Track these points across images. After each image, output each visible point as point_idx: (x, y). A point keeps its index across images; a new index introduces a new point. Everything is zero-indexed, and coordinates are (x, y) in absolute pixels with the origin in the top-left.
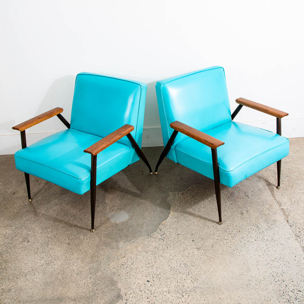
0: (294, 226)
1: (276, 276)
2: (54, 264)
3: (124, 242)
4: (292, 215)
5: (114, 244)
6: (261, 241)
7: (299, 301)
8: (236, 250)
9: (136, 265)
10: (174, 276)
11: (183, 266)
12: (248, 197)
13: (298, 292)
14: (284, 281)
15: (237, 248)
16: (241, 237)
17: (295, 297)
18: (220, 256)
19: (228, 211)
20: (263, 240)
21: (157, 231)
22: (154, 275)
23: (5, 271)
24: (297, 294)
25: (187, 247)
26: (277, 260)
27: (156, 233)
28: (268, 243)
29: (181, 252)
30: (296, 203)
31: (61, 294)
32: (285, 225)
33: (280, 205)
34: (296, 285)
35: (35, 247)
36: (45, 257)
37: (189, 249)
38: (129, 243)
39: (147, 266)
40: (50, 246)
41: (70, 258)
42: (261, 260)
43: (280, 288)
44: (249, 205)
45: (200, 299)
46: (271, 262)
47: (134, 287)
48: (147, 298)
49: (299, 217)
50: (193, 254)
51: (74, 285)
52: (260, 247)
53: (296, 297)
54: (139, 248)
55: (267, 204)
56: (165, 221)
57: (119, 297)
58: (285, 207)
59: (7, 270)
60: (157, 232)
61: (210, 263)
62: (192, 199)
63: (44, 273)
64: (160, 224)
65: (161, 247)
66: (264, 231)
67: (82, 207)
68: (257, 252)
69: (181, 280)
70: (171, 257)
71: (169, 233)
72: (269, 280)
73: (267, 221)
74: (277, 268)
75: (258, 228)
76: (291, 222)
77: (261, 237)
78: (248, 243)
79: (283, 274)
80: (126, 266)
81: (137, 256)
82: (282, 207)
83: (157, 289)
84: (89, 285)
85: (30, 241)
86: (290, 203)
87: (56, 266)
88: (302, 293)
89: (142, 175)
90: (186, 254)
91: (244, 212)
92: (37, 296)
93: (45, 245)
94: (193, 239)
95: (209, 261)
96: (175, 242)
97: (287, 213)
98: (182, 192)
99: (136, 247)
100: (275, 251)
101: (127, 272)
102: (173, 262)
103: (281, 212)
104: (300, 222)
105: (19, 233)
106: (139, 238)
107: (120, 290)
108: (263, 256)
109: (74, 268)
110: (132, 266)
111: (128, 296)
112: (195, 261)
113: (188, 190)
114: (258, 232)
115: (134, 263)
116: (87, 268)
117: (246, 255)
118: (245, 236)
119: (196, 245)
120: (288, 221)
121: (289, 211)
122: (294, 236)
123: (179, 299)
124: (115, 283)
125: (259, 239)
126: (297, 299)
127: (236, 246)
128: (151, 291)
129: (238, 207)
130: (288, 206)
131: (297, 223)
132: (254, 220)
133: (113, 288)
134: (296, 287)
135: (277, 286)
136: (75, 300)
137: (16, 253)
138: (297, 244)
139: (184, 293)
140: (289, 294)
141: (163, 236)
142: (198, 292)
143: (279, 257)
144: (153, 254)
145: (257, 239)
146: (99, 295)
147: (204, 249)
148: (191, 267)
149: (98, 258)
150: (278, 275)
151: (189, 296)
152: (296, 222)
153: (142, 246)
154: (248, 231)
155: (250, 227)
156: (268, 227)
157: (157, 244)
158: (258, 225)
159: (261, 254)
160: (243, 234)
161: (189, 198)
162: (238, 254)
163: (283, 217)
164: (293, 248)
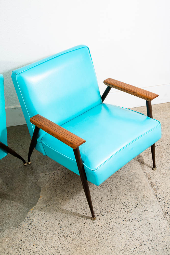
0: (163, 201)
4: (160, 188)
6: (129, 221)
8: (103, 235)
15: (105, 232)
16: (109, 218)
18: (87, 243)
20: (131, 220)
21: (25, 220)
25: (54, 236)
26: (145, 243)
27: (23, 222)
28: (136, 223)
29: (47, 243)
30: (166, 175)
32: (154, 201)
33: (149, 179)
37: (57, 237)
42: (129, 244)
44: (118, 180)
46: (138, 246)
50: (60, 244)
52: (128, 228)
54: (5, 244)
55: (136, 178)
56: (34, 207)
58: (153, 181)
62: (63, 179)
64: (28, 212)
65: (27, 239)
66: (132, 209)
68: (124, 235)
70: (37, 250)
71: (36, 220)
73: (135, 198)
74: (145, 252)
75: (126, 206)
76: (159, 196)
77: (129, 216)
78: (115, 225)
82: (151, 181)
86: (159, 175)
90: (53, 244)
91: (114, 189)
94: (60, 226)
95: (75, 250)
96: (42, 232)
97: (156, 187)
98: (53, 172)
100: (143, 232)
103: (149, 186)
106: (5, 231)
108: (130, 240)
113: (59, 169)
114: (127, 211)
117: (114, 240)
118: (113, 216)
119: (64, 233)
120: (156, 196)
121: (157, 185)
122: (162, 213)
125: (127, 219)
127: (104, 229)
129: (108, 184)
130: (157, 178)
131: (166, 197)
132: (123, 198)
138: (166, 222)
141: (30, 225)
143: (147, 238)
144: (19, 249)
145: (125, 220)
147: (71, 236)
152: (165, 197)
153: (7, 240)
154: (116, 210)
155: (118, 207)
156: (136, 204)
157: (23, 236)
158: (126, 202)
159: (128, 237)
160: (111, 214)
161: (59, 179)
162: (105, 238)
163: (152, 191)
164: (162, 227)
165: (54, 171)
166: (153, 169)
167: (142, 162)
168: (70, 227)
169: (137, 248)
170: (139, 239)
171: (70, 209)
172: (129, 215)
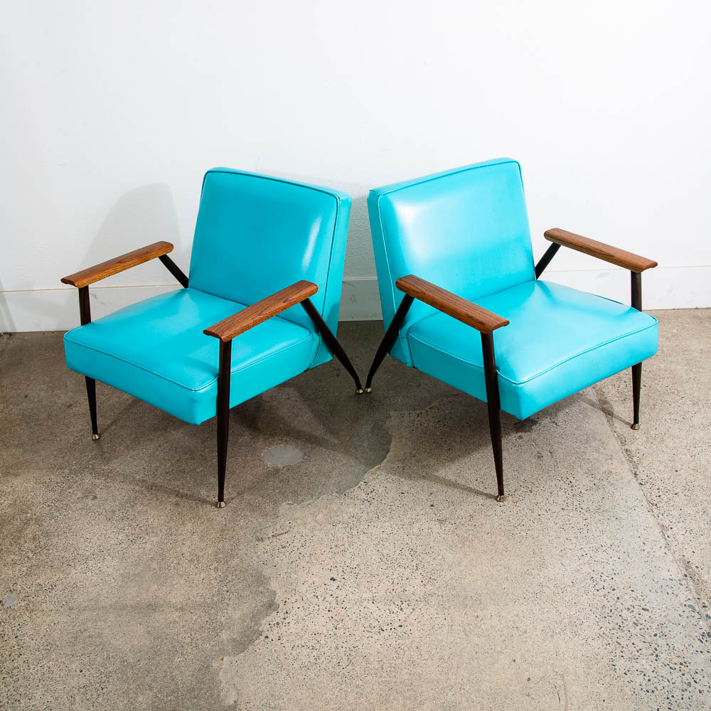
0: (648, 484)
1: (598, 580)
2: (144, 541)
3: (290, 504)
4: (645, 462)
5: (269, 508)
6: (574, 512)
7: (641, 629)
8: (519, 528)
9: (310, 549)
10: (387, 571)
11: (407, 553)
12: (556, 424)
13: (642, 612)
14: (614, 590)
15: (522, 523)
16: (533, 501)
17: (634, 620)
18: (485, 536)
19: (511, 451)
20: (579, 509)
21: (359, 485)
22: (345, 568)
23: (45, 552)
24: (640, 614)
25: (418, 518)
26: (604, 548)
27: (356, 488)
28: (588, 515)
29: (405, 526)
30: (659, 440)
31: (155, 597)
32: (629, 482)
33: (623, 443)
34: (640, 597)
35: (107, 507)
36: (127, 528)
37: (423, 521)
38: (299, 507)
39: (333, 550)
40: (139, 508)
41: (177, 530)
42: (571, 547)
43: (605, 602)
44: (556, 440)
45: (436, 616)
46: (591, 552)
47: (303, 588)
48: (329, 611)
49: (662, 468)
50: (430, 531)
51: (182, 581)
52: (571, 522)
53: (637, 620)
54: (320, 517)
55: (595, 439)
56: (377, 467)
57: (271, 606)
58: (633, 448)
59: (48, 550)
60: (359, 487)
61: (463, 549)
62: (438, 426)
63: (123, 558)
64: (365, 472)
65: (365, 515)
66: (583, 491)
67: (207, 436)
68: (563, 532)
69: (400, 579)
70: (385, 535)
71: (383, 489)
72: (582, 585)
73: (590, 473)
74: (604, 564)
75: (570, 486)
76: (642, 476)
77: (576, 503)
78: (546, 514)
79: (613, 576)
80: (290, 549)
81: (315, 532)
82: (626, 447)
83: (351, 595)
84: (213, 582)
85: (99, 496)
86: (645, 439)
87: (148, 546)
88: (650, 614)
89: (337, 376)
90: (416, 531)
91: (546, 453)
92: (107, 600)
93: (128, 505)
94: (431, 503)
95: (461, 545)
96: (394, 508)
97: (635, 459)
98: (418, 412)
99: (314, 515)
100: (602, 532)
101: (291, 560)
102: (387, 544)
103: (622, 456)
104: (661, 476)
105: (76, 482)
106: (321, 498)
107: (275, 593)
108: (574, 541)
109: (185, 549)
110: (302, 550)
111: (289, 605)
112: (432, 544)
113: (430, 408)
114: (571, 494)
115: (308, 545)
116: (210, 551)
117: (541, 537)
118: (541, 500)
119: (438, 515)
120: (636, 474)
121: (640, 455)
122: (646, 503)
123: (394, 615)
124: (265, 581)
125: (571, 507)
126: (637, 625)
127: (521, 518)
128: (337, 597)
129: (534, 444)
130: (640, 444)
131: (656, 478)
132: (565, 470)
133: (261, 589)
134: (638, 601)
135: (598, 598)
136: (182, 609)
137: (70, 519)
138: (651, 519)
139: (405, 603)
140: (623, 614)
141: (370, 495)
142: (433, 603)
143: (609, 543)
144: (348, 529)
145: (566, 508)
146: (231, 602)
147: (452, 521)
148: (422, 555)
149: (234, 533)
150: (604, 577)
151: (414, 609)
152: (653, 477)
153: (325, 512)
154: (549, 491)
155: (553, 484)
156: (592, 485)
157: (357, 511)
158: (571, 479)
159: (572, 536)
160: (538, 496)
161: (431, 424)
162: (523, 533)
163: (626, 466)
164: (642, 527)
165: (419, 409)
166: (632, 427)
167: (609, 413)
168: (451, 508)
169: (588, 555)
170: (592, 542)
171: (451, 477)
172: (575, 501)
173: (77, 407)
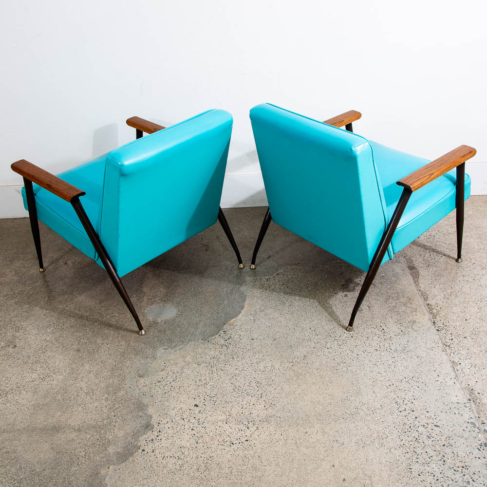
0: (444, 331)
1: (401, 404)
2: (52, 379)
3: (165, 349)
4: (442, 314)
5: (149, 352)
6: (385, 352)
7: (433, 441)
8: (342, 364)
9: (179, 383)
10: (238, 399)
11: (254, 385)
12: (374, 285)
13: (434, 428)
14: (413, 411)
15: (344, 361)
16: (353, 344)
17: (428, 434)
18: (315, 371)
20: (389, 350)
21: (220, 333)
22: (206, 397)
24: (432, 430)
25: (264, 358)
26: (407, 380)
27: (217, 336)
28: (396, 355)
29: (253, 365)
30: (454, 296)
31: (58, 421)
32: (429, 328)
33: (426, 299)
34: (433, 416)
35: (24, 354)
36: (39, 369)
37: (268, 360)
38: (172, 351)
39: (197, 383)
40: (49, 353)
41: (78, 370)
42: (381, 379)
43: (406, 421)
44: (374, 297)
45: (275, 432)
46: (396, 383)
47: (172, 413)
48: (192, 430)
49: (455, 318)
51: (80, 409)
52: (382, 360)
53: (430, 434)
54: (188, 359)
56: (234, 319)
57: (148, 427)
58: (432, 302)
60: (220, 335)
61: (297, 381)
62: (282, 288)
63: (35, 392)
64: (225, 324)
65: (223, 357)
66: (393, 336)
67: (104, 298)
68: (376, 368)
69: (248, 405)
70: (237, 372)
71: (238, 336)
72: (388, 408)
73: (399, 322)
74: (406, 391)
75: (383, 332)
76: (440, 324)
77: (387, 345)
78: (363, 354)
79: (413, 401)
80: (164, 383)
81: (184, 370)
82: (428, 302)
83: (209, 417)
84: (103, 409)
85: (18, 345)
86: (443, 296)
87: (55, 382)
88: (440, 430)
90: (262, 368)
91: (365, 307)
92: (21, 424)
93: (40, 352)
95: (296, 379)
96: (245, 351)
97: (434, 311)
98: (267, 277)
100: (406, 367)
101: (165, 392)
102: (238, 379)
103: (425, 309)
104: (454, 324)
105: (1, 335)
106: (190, 344)
107: (151, 417)
108: (384, 374)
109: (83, 385)
110: (173, 383)
111: (162, 426)
112: (273, 378)
113: (277, 274)
114: (383, 338)
115: (178, 380)
116: (103, 385)
117: (358, 372)
118: (359, 343)
120: (434, 323)
121: (438, 308)
122: (441, 345)
123: (242, 432)
124: (144, 408)
125: (382, 349)
126: (430, 438)
127: (343, 357)
128: (199, 419)
130: (439, 300)
131: (450, 326)
132: (379, 320)
133: (140, 414)
134: (432, 420)
135: (401, 418)
136: (79, 430)
138: (445, 357)
139: (251, 423)
140: (419, 430)
141: (228, 341)
142: (273, 422)
143: (411, 375)
144: (209, 367)
145: (379, 349)
146: (117, 424)
147: (291, 360)
148: (266, 387)
149: (122, 371)
150: (406, 402)
151: (257, 428)
152: (448, 325)
153: (192, 354)
154: (366, 336)
155: (369, 331)
156: (399, 331)
157: (217, 353)
158: (384, 327)
159: (382, 371)
160: (357, 340)
161: (277, 286)
162: (345, 369)
163: (427, 316)
164: (438, 363)
165: (268, 275)
167: (416, 276)
169: (395, 385)
170: (398, 375)
172: (386, 343)
173: (4, 277)
